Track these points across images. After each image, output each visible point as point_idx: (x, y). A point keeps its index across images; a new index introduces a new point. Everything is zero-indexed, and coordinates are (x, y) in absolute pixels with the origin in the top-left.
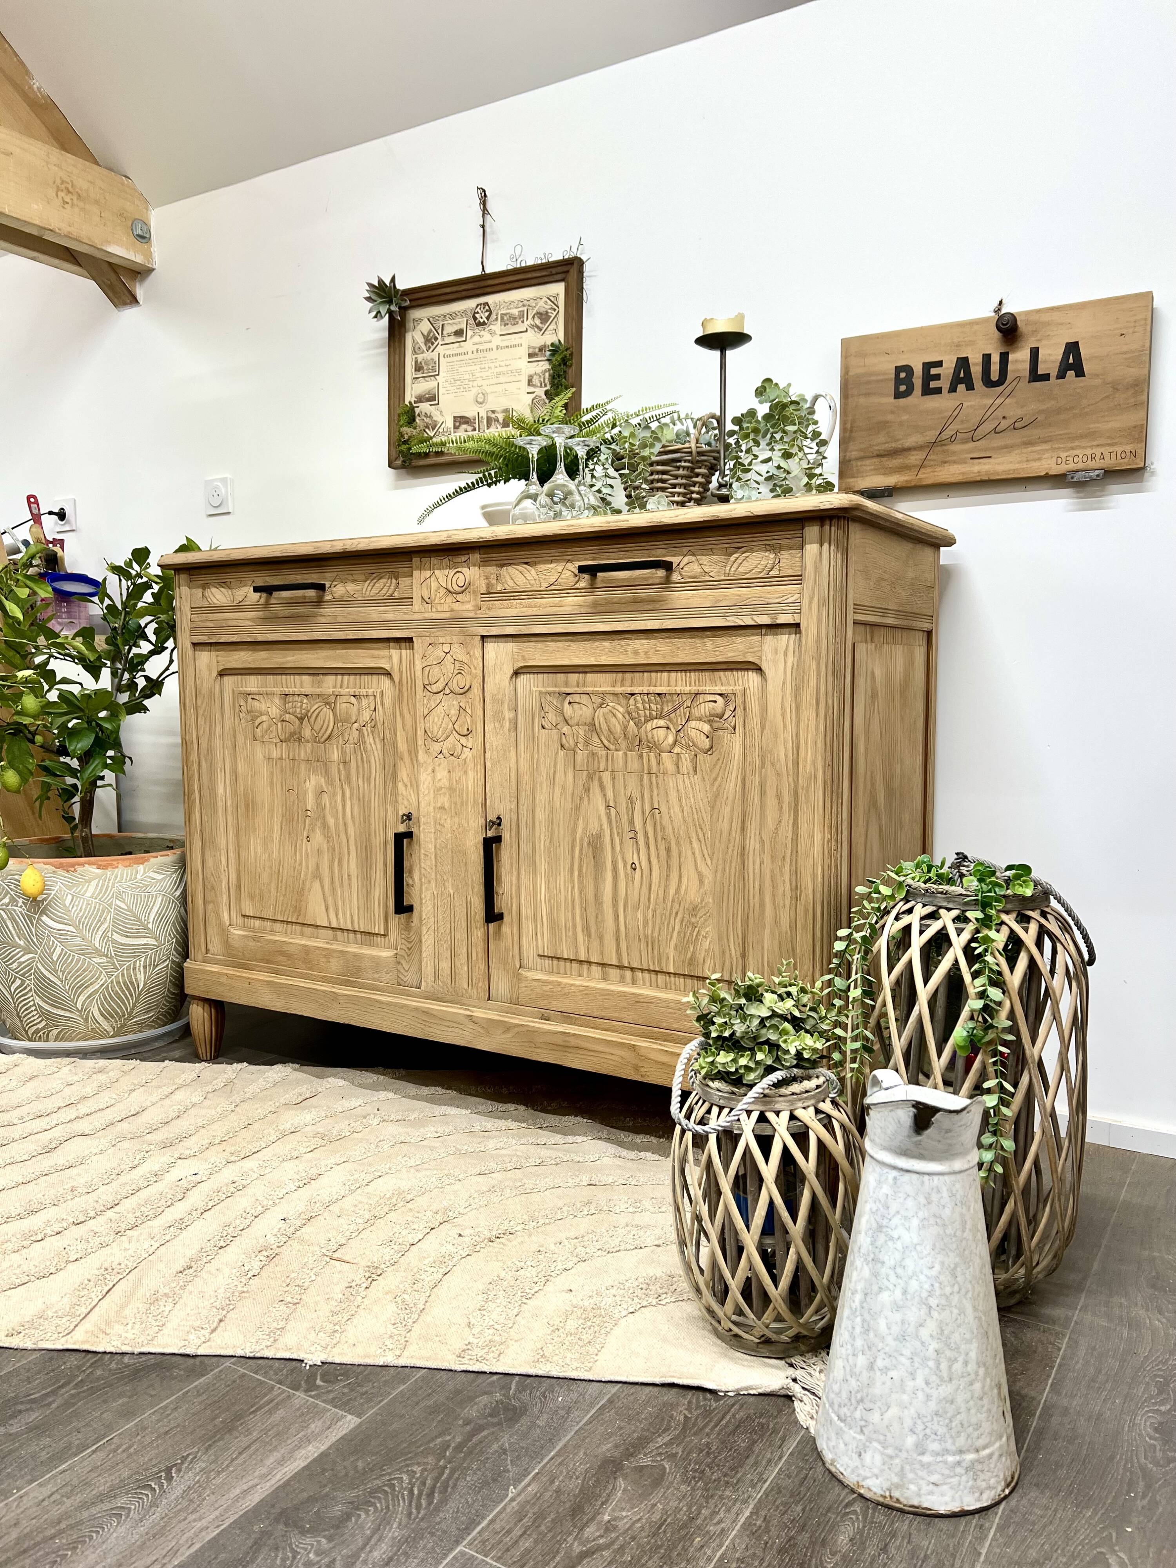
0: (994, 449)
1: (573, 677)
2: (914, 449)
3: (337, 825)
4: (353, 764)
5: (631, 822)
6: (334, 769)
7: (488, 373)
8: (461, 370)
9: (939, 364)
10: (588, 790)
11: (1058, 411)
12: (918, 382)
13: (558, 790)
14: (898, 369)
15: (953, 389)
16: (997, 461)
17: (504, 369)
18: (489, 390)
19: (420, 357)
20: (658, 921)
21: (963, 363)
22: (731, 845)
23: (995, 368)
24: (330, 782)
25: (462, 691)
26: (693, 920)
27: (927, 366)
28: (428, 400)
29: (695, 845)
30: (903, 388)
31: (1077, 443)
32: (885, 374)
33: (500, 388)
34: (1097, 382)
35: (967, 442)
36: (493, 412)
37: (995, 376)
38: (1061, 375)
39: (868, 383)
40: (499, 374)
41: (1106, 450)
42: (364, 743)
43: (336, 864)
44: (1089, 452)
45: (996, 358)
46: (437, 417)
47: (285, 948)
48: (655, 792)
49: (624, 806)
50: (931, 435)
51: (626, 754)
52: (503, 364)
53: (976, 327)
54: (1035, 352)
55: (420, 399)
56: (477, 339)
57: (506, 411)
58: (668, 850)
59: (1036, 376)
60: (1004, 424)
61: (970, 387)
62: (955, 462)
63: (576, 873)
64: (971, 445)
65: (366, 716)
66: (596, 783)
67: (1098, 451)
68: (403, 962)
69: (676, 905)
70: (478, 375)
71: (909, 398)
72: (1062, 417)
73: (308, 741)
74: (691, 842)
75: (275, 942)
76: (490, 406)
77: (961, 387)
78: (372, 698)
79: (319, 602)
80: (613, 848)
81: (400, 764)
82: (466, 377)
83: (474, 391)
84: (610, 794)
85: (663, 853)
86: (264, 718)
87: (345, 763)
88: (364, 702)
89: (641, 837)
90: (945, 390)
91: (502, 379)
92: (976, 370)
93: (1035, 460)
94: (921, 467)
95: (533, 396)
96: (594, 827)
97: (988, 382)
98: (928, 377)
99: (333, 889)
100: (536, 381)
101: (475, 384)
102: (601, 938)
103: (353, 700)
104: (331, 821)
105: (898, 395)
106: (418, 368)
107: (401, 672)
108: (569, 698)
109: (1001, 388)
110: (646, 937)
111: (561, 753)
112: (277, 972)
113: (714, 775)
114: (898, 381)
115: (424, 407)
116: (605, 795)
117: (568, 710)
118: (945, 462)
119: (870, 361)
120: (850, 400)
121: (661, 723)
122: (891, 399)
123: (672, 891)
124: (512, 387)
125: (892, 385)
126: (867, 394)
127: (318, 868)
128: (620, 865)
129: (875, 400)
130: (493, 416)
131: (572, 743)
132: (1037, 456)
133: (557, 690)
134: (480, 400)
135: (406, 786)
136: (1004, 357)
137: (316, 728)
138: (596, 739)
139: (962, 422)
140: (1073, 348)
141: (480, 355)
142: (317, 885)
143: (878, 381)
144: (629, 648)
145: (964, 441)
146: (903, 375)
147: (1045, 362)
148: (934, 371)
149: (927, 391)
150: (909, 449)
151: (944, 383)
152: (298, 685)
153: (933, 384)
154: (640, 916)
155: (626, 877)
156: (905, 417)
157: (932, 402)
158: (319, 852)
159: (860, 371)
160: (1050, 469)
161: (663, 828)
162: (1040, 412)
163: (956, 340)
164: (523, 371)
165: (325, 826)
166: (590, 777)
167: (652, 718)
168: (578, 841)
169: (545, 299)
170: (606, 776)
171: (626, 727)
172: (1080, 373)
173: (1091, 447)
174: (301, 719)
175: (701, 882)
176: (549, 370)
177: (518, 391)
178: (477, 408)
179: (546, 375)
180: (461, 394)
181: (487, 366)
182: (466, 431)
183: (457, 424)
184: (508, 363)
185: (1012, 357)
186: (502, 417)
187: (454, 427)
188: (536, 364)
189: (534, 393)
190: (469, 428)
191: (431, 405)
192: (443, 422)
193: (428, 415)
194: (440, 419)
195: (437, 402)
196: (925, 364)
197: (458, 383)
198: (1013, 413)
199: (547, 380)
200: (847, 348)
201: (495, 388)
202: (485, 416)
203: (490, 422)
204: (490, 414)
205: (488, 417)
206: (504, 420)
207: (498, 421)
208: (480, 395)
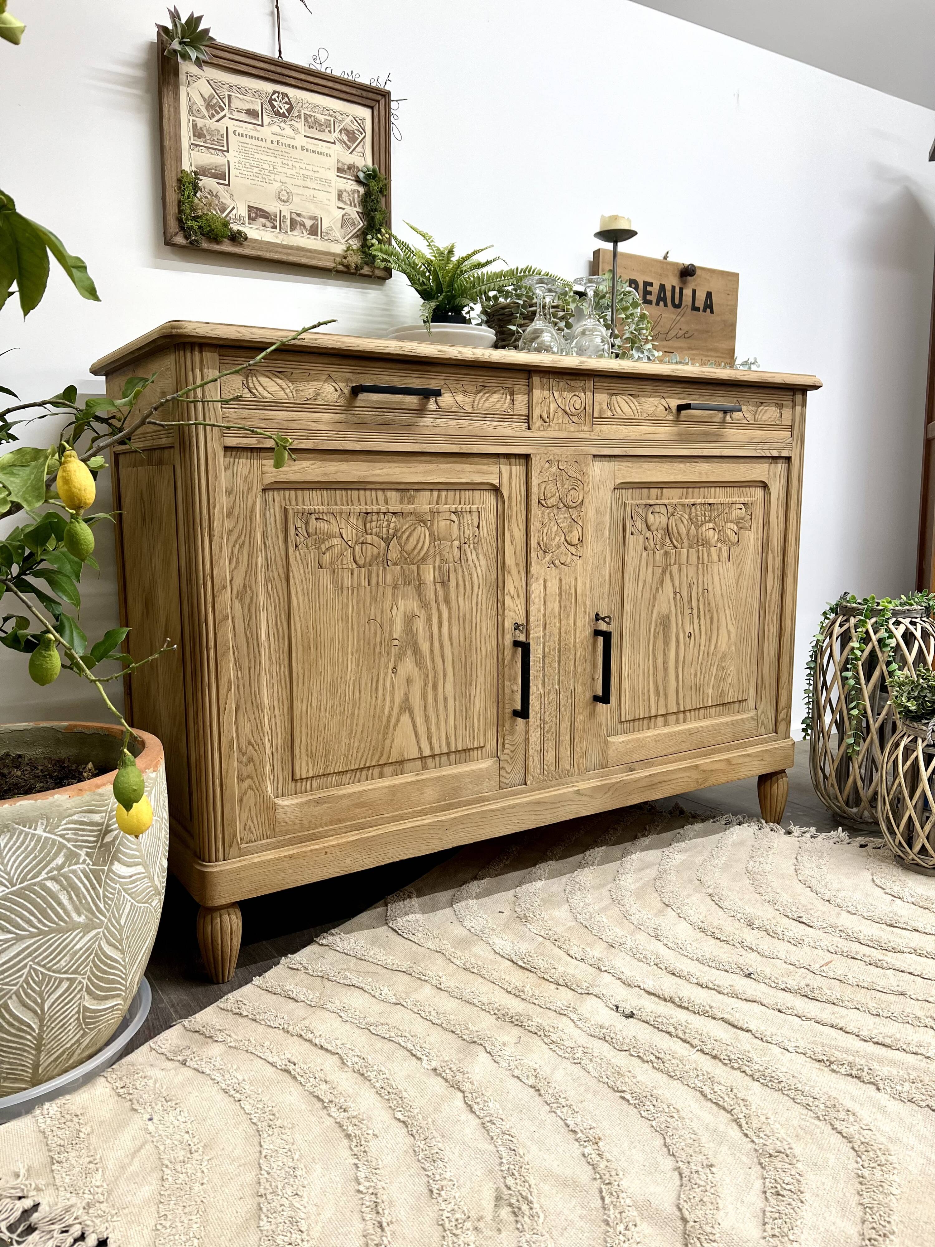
0: (675, 348)
1: (654, 492)
3: (431, 649)
4: (453, 582)
5: (690, 602)
6: (430, 592)
7: (293, 172)
8: (257, 156)
9: (651, 284)
10: (661, 582)
11: (703, 332)
12: (641, 293)
13: (641, 584)
14: (631, 281)
15: (658, 303)
17: (310, 173)
18: (295, 190)
19: (200, 123)
20: (704, 671)
21: (662, 287)
22: (746, 610)
23: (677, 296)
24: (425, 605)
25: (575, 505)
26: (724, 664)
27: (646, 284)
28: (214, 176)
29: (727, 611)
31: (710, 353)
33: (306, 192)
34: (718, 319)
36: (298, 215)
37: (677, 302)
38: (705, 310)
40: (305, 177)
41: (720, 360)
42: (466, 559)
43: (430, 690)
44: (714, 359)
45: (677, 290)
46: (225, 199)
47: (364, 798)
48: (706, 577)
49: (686, 590)
51: (688, 551)
52: (308, 167)
53: (669, 267)
54: (694, 292)
55: (203, 172)
56: (275, 128)
57: (314, 218)
58: (712, 618)
59: (695, 309)
60: (681, 333)
61: (666, 305)
63: (651, 648)
65: (468, 533)
66: (668, 575)
67: (717, 360)
68: (506, 765)
69: (714, 659)
70: (280, 169)
72: (705, 336)
73: (395, 564)
74: (725, 611)
75: (350, 795)
76: (293, 207)
77: (662, 303)
78: (475, 515)
79: (421, 411)
80: (677, 624)
81: (508, 578)
82: (265, 166)
83: (277, 185)
84: (677, 582)
85: (708, 621)
86: (336, 541)
87: (443, 583)
88: (467, 519)
89: (695, 611)
90: (654, 303)
91: (309, 183)
95: (343, 212)
96: (664, 609)
97: (674, 304)
98: (646, 292)
100: (345, 197)
101: (277, 178)
102: (666, 695)
103: (453, 517)
104: (424, 646)
106: (198, 133)
107: (510, 487)
108: (651, 509)
109: (679, 310)
110: (696, 685)
111: (645, 553)
112: (359, 828)
113: (739, 560)
115: (209, 183)
116: (673, 585)
117: (651, 518)
121: (711, 525)
123: (712, 647)
124: (321, 196)
127: (406, 699)
128: (681, 635)
130: (298, 219)
131: (652, 545)
132: (693, 357)
133: (644, 502)
134: (283, 198)
135: (513, 598)
136: (681, 290)
137: (409, 547)
138: (668, 540)
139: (662, 326)
140: (709, 295)
141: (280, 148)
142: (406, 718)
144: (696, 470)
146: (633, 286)
147: (698, 299)
148: (649, 288)
151: (653, 298)
152: (381, 501)
153: (648, 297)
154: (693, 670)
155: (685, 644)
157: (648, 309)
158: (409, 681)
161: (709, 603)
162: (696, 330)
163: (659, 272)
164: (333, 184)
165: (416, 651)
166: (664, 571)
167: (706, 522)
168: (653, 623)
169: (351, 118)
170: (675, 569)
171: (689, 530)
172: (712, 312)
173: (715, 357)
174: (388, 541)
175: (729, 638)
176: (358, 192)
177: (327, 202)
178: (278, 205)
179: (356, 195)
180: (259, 183)
181: (290, 163)
182: (264, 226)
183: (253, 215)
184: (316, 169)
185: (684, 291)
186: (309, 223)
187: (249, 217)
188: (345, 181)
189: (344, 209)
190: (268, 224)
191: (218, 183)
192: (234, 208)
193: (215, 193)
194: (230, 204)
195: (227, 182)
196: (644, 282)
197: (256, 170)
198: (685, 328)
199: (356, 201)
200: (603, 256)
201: (301, 191)
202: (288, 217)
203: (294, 224)
204: (294, 216)
205: (291, 219)
206: (311, 227)
207: (304, 226)
208: (284, 193)
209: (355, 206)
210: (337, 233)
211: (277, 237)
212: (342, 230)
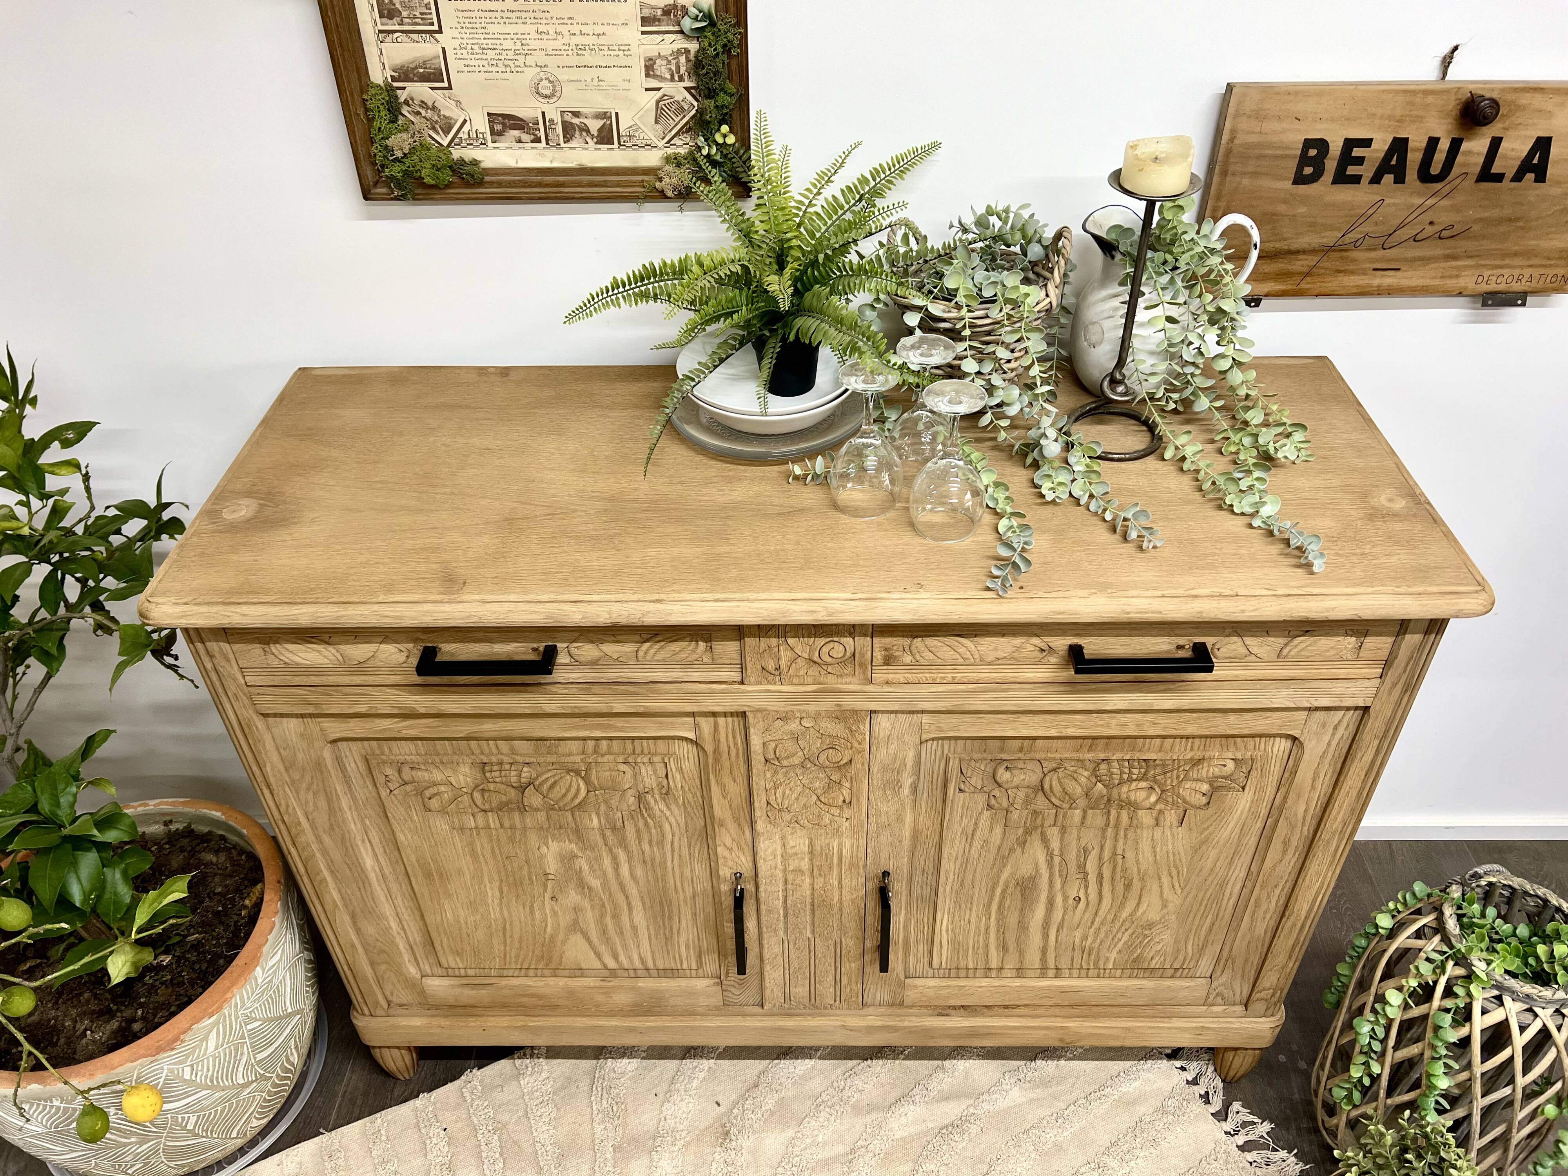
0: (1405, 260)
1: (1015, 744)
2: (1304, 252)
3: (605, 885)
4: (630, 829)
5: (1082, 866)
6: (594, 836)
7: (558, 44)
8: (491, 28)
9: (1366, 143)
10: (1022, 843)
11: (1500, 221)
12: (1331, 165)
13: (977, 845)
14: (1308, 144)
15: (1376, 179)
16: (1406, 274)
17: (591, 40)
18: (563, 75)
20: (1102, 935)
21: (1400, 146)
22: (1210, 879)
23: (1440, 157)
24: (587, 848)
25: (836, 766)
26: (1147, 932)
27: (1350, 144)
28: (424, 78)
29: (1165, 880)
30: (1308, 170)
31: (1507, 261)
32: (1287, 148)
33: (587, 75)
34: (1557, 191)
35: (1374, 249)
36: (576, 114)
37: (1435, 169)
38: (1518, 177)
39: (1260, 157)
40: (581, 49)
41: (1536, 273)
42: (649, 809)
43: (608, 920)
44: (1516, 272)
45: (1444, 145)
46: (449, 109)
48: (1121, 842)
49: (1074, 853)
50: (1330, 238)
51: (1085, 812)
52: (585, 29)
53: (1430, 99)
54: (1496, 143)
55: (406, 74)
57: (605, 115)
58: (1128, 886)
59: (1488, 178)
60: (1430, 230)
61: (1400, 179)
62: (1352, 272)
63: (994, 907)
64: (1381, 253)
65: (650, 783)
66: (1036, 836)
67: (1527, 272)
68: (731, 989)
69: (1127, 924)
70: (534, 44)
71: (1314, 185)
72: (1502, 229)
74: (1160, 879)
77: (1388, 178)
78: (660, 765)
80: (1051, 886)
81: (721, 830)
82: (508, 44)
83: (531, 73)
84: (1055, 845)
85: (1120, 888)
86: (442, 788)
87: (614, 829)
88: (645, 769)
89: (1092, 877)
90: (1365, 181)
91: (588, 58)
92: (1414, 158)
93: (1450, 277)
94: (1308, 274)
95: (659, 94)
96: (1026, 870)
97: (1425, 176)
98: (1347, 158)
99: (608, 941)
100: (661, 68)
101: (530, 60)
102: (1021, 953)
103: (622, 768)
104: (596, 883)
105: (1300, 179)
107: (716, 741)
108: (1005, 764)
109: (1438, 186)
110: (1083, 947)
111: (987, 813)
113: (1205, 826)
114: (1304, 160)
115: (419, 90)
116: (1047, 846)
117: (1003, 776)
118: (1340, 271)
119: (1270, 126)
120: (1228, 179)
121: (1143, 784)
122: (1288, 184)
123: (1125, 914)
124: (612, 76)
125: (1293, 165)
126: (1255, 174)
127: (576, 923)
128: (1059, 899)
129: (1266, 183)
130: (576, 121)
131: (1005, 804)
132: (1455, 273)
134: (545, 92)
135: (730, 850)
136: (1456, 144)
137: (553, 796)
138: (1041, 799)
139: (1376, 224)
140: (1543, 145)
141: (533, 5)
142: (577, 938)
143: (1276, 157)
145: (1370, 250)
146: (1313, 152)
147: (1505, 157)
148: (1357, 152)
149: (1342, 178)
150: (1298, 252)
151: (1367, 171)
153: (1352, 170)
154: (1078, 934)
155: (1065, 907)
156: (1302, 210)
157: (1346, 194)
158: (577, 910)
159: (1253, 138)
160: (1465, 288)
161: (1125, 870)
162: (1480, 220)
163: (1399, 112)
164: (634, 50)
165: (582, 885)
166: (1028, 832)
167: (1132, 781)
168: (1001, 882)
170: (1053, 830)
171: (1090, 790)
172: (1541, 178)
173: (1522, 267)
174: (521, 789)
175: (1165, 906)
176: (687, 51)
177: (626, 85)
178: (540, 105)
179: (683, 59)
180: (500, 75)
181: (551, 29)
182: (520, 141)
183: (498, 127)
184: (599, 29)
185: (1465, 146)
186: (594, 125)
187: (493, 132)
188: (659, 38)
189: (659, 89)
190: (526, 137)
191: (432, 88)
192: (465, 121)
193: (430, 104)
194: (458, 116)
195: (446, 84)
196: (1347, 141)
197: (491, 54)
198: (1445, 219)
199: (683, 70)
200: (1239, 103)
201: (575, 74)
202: (558, 119)
203: (569, 131)
204: (568, 117)
205: (564, 123)
206: (600, 130)
207: (588, 131)
208: (545, 83)
209: (681, 79)
210: (650, 132)
211: (543, 156)
212: (658, 126)
